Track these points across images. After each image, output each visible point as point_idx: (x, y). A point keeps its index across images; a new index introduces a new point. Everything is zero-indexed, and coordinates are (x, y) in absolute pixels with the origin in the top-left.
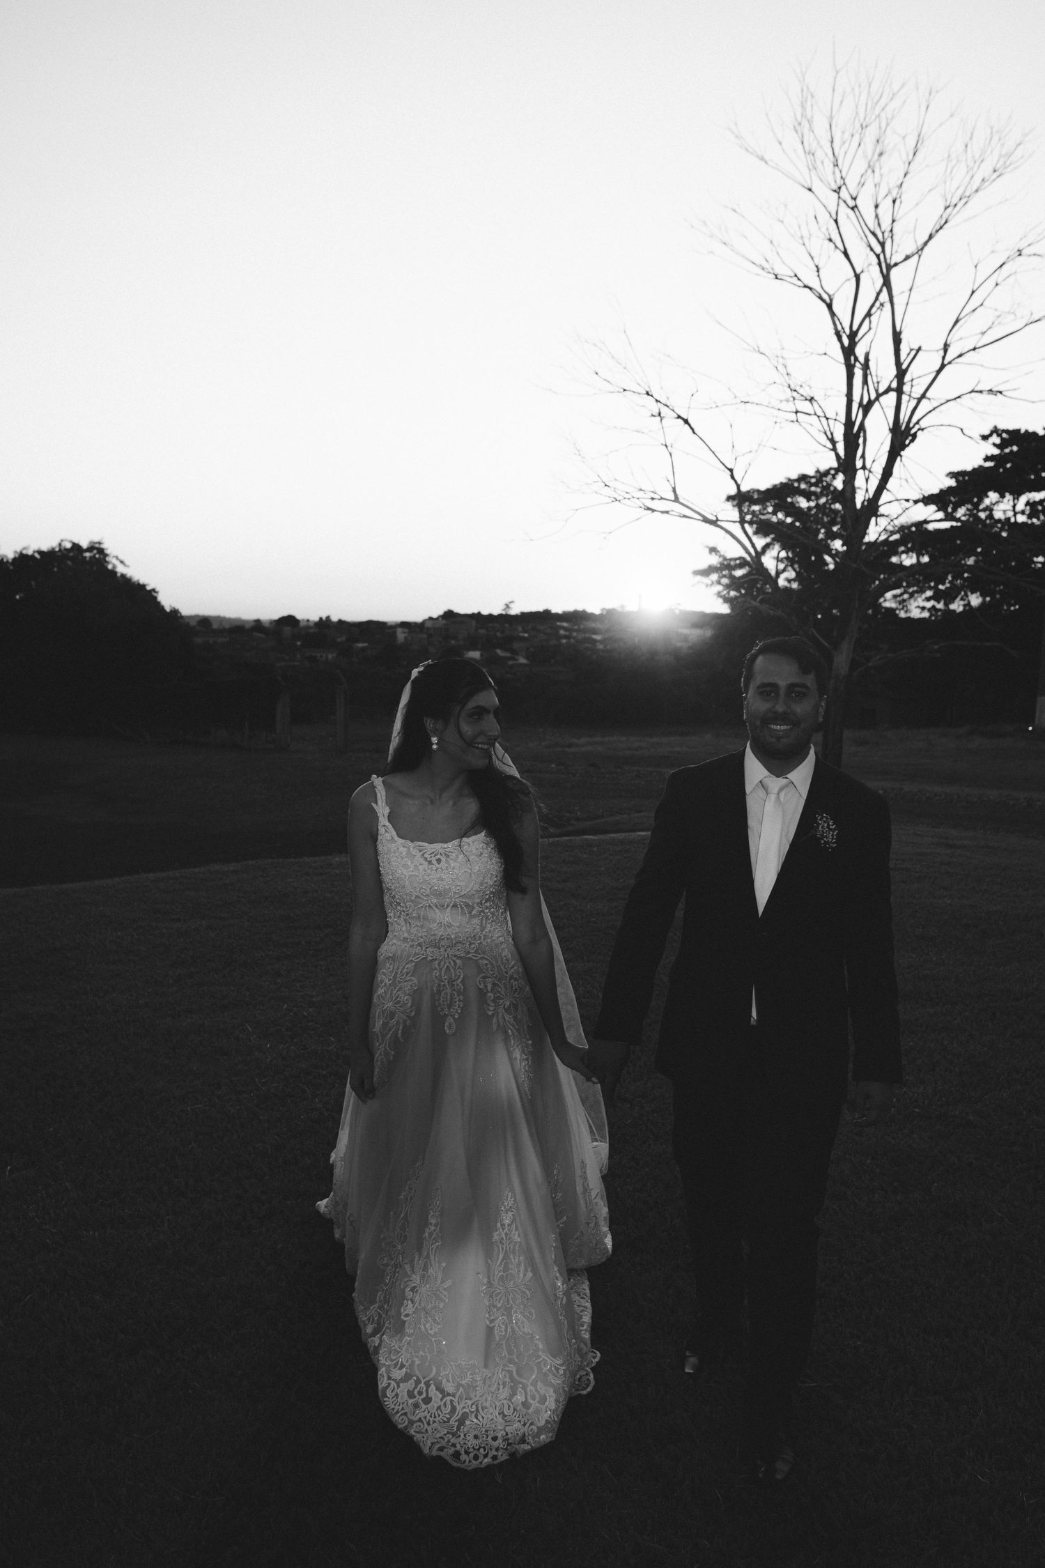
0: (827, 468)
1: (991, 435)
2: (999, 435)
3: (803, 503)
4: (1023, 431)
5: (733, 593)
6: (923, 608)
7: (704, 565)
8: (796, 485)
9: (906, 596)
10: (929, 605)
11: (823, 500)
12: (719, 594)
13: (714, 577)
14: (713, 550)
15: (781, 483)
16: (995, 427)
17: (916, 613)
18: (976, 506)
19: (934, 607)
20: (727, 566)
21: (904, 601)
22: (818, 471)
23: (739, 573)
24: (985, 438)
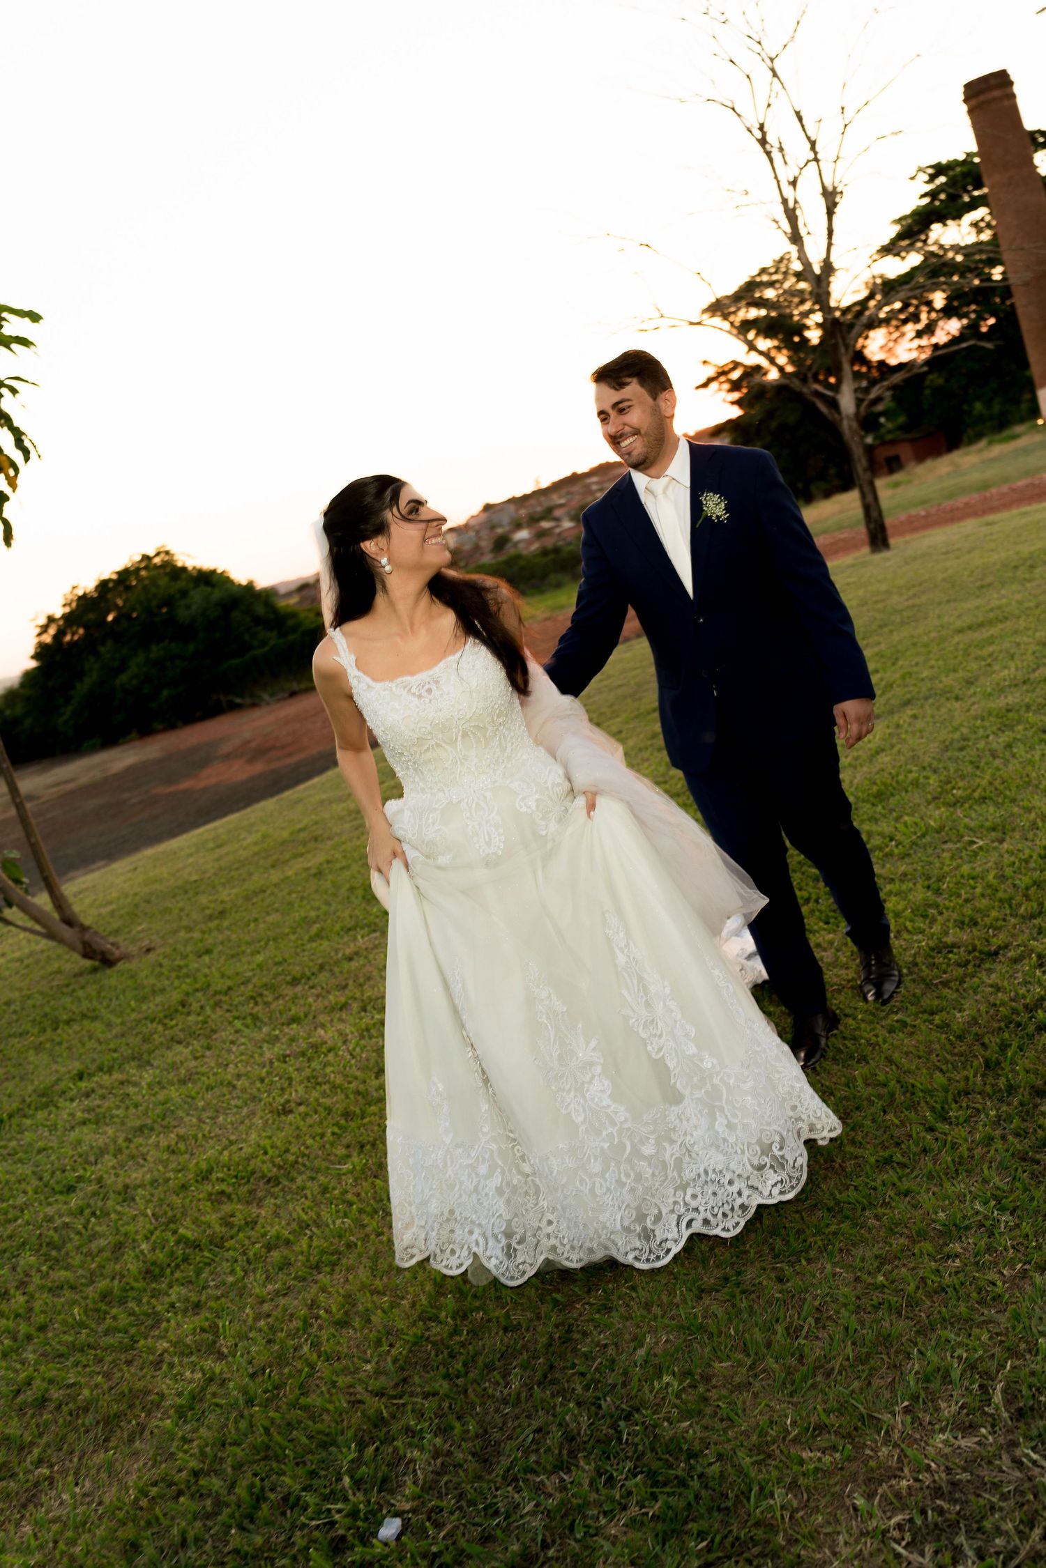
1: (917, 175)
2: (925, 172)
3: (770, 294)
4: (944, 162)
5: (736, 396)
7: (703, 380)
8: (758, 279)
9: (891, 344)
10: (914, 345)
11: (787, 285)
12: (724, 401)
13: (714, 385)
14: (705, 362)
15: (746, 282)
16: (919, 167)
17: (905, 357)
18: (925, 242)
19: (919, 345)
20: (723, 373)
21: (890, 349)
22: (774, 260)
23: (735, 375)
24: (912, 178)
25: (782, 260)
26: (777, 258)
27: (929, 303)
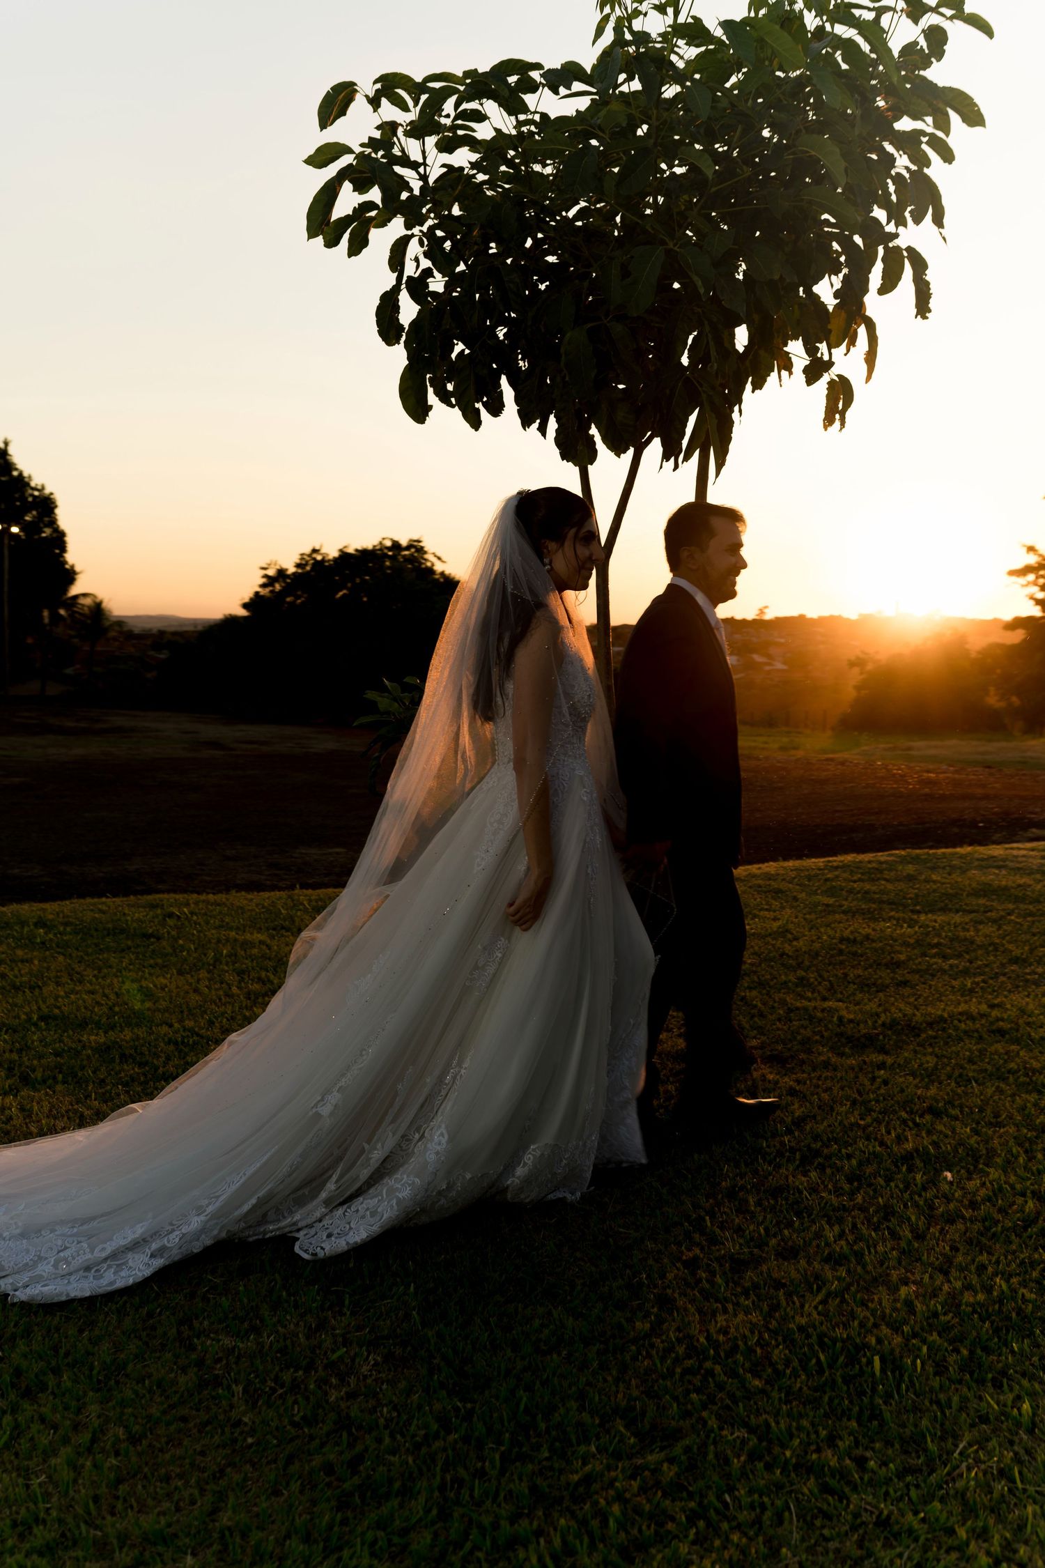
7: (1019, 565)
13: (1031, 577)
14: (1031, 549)
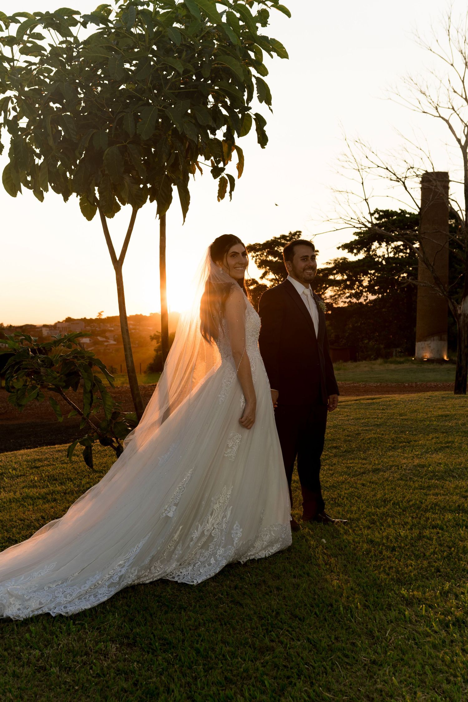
0: (295, 231)
1: (374, 213)
2: (378, 213)
4: (390, 211)
6: (345, 302)
8: (279, 240)
9: (337, 296)
10: (348, 300)
15: (271, 240)
16: (377, 209)
17: (341, 305)
18: (368, 250)
19: (350, 301)
21: (336, 298)
22: (290, 233)
24: (372, 215)
25: (295, 234)
26: (293, 232)
27: (361, 282)
